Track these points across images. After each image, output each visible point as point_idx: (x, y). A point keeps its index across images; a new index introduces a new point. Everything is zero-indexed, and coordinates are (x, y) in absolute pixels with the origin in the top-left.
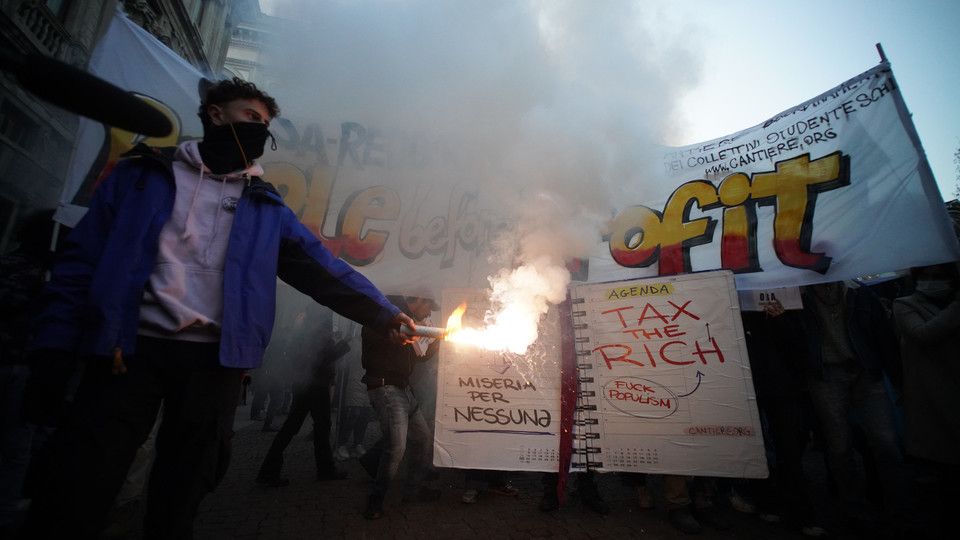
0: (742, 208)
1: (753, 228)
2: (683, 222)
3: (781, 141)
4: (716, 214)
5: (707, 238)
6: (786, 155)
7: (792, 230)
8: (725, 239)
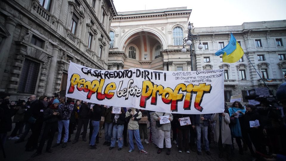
0: (190, 93)
1: (191, 99)
2: (178, 93)
3: (201, 79)
4: (185, 93)
5: (181, 100)
6: (201, 82)
7: (198, 101)
8: (185, 101)
